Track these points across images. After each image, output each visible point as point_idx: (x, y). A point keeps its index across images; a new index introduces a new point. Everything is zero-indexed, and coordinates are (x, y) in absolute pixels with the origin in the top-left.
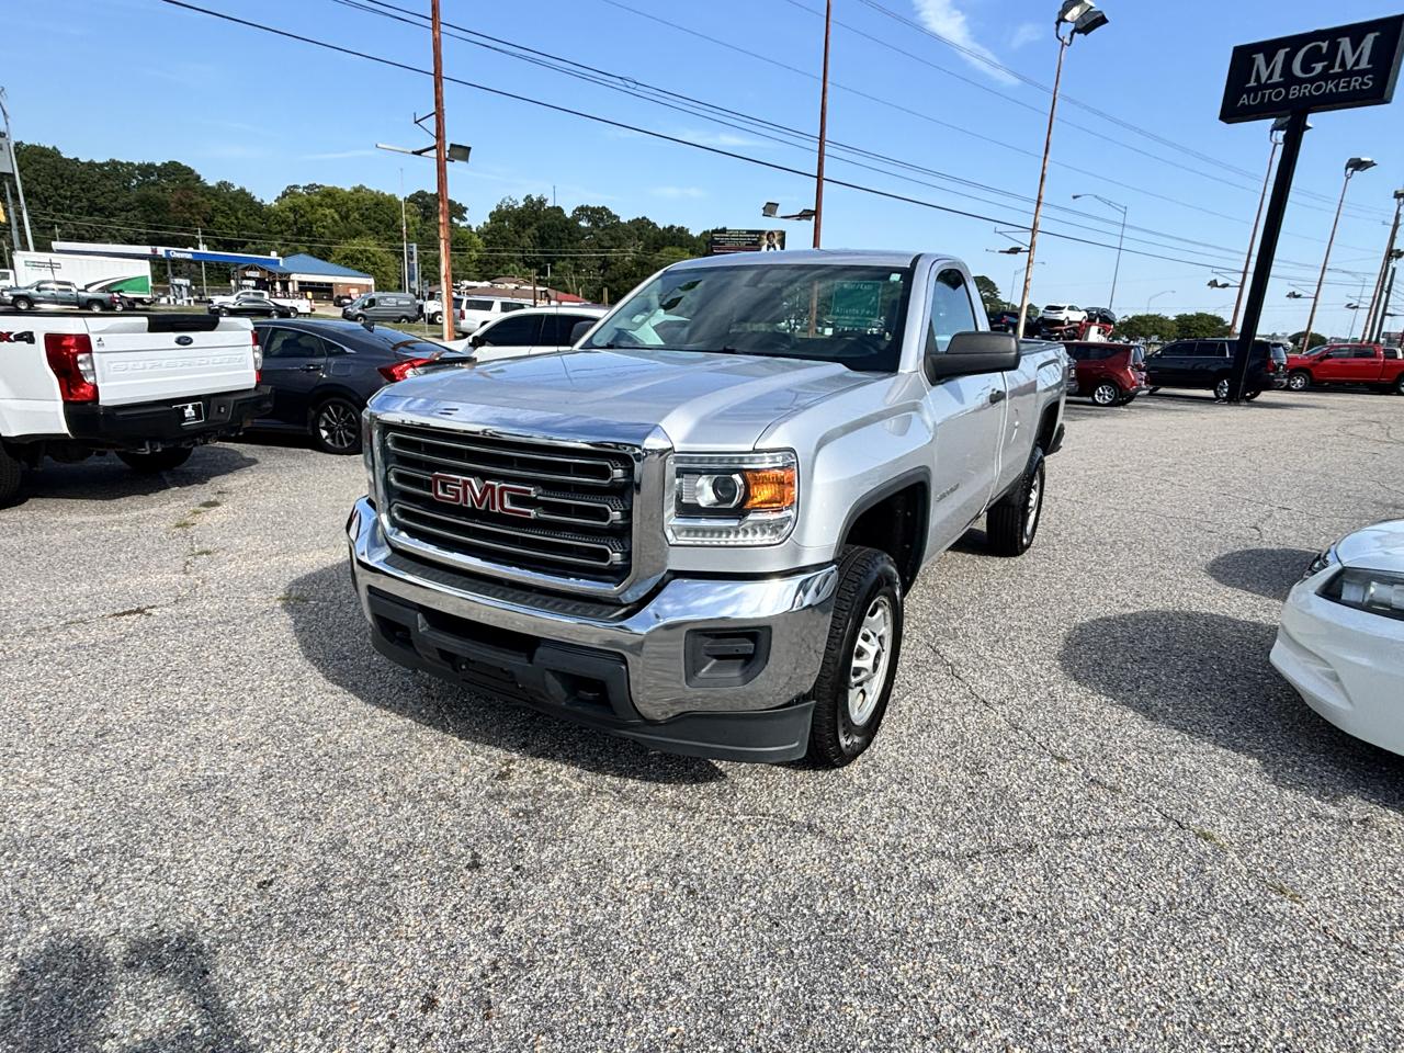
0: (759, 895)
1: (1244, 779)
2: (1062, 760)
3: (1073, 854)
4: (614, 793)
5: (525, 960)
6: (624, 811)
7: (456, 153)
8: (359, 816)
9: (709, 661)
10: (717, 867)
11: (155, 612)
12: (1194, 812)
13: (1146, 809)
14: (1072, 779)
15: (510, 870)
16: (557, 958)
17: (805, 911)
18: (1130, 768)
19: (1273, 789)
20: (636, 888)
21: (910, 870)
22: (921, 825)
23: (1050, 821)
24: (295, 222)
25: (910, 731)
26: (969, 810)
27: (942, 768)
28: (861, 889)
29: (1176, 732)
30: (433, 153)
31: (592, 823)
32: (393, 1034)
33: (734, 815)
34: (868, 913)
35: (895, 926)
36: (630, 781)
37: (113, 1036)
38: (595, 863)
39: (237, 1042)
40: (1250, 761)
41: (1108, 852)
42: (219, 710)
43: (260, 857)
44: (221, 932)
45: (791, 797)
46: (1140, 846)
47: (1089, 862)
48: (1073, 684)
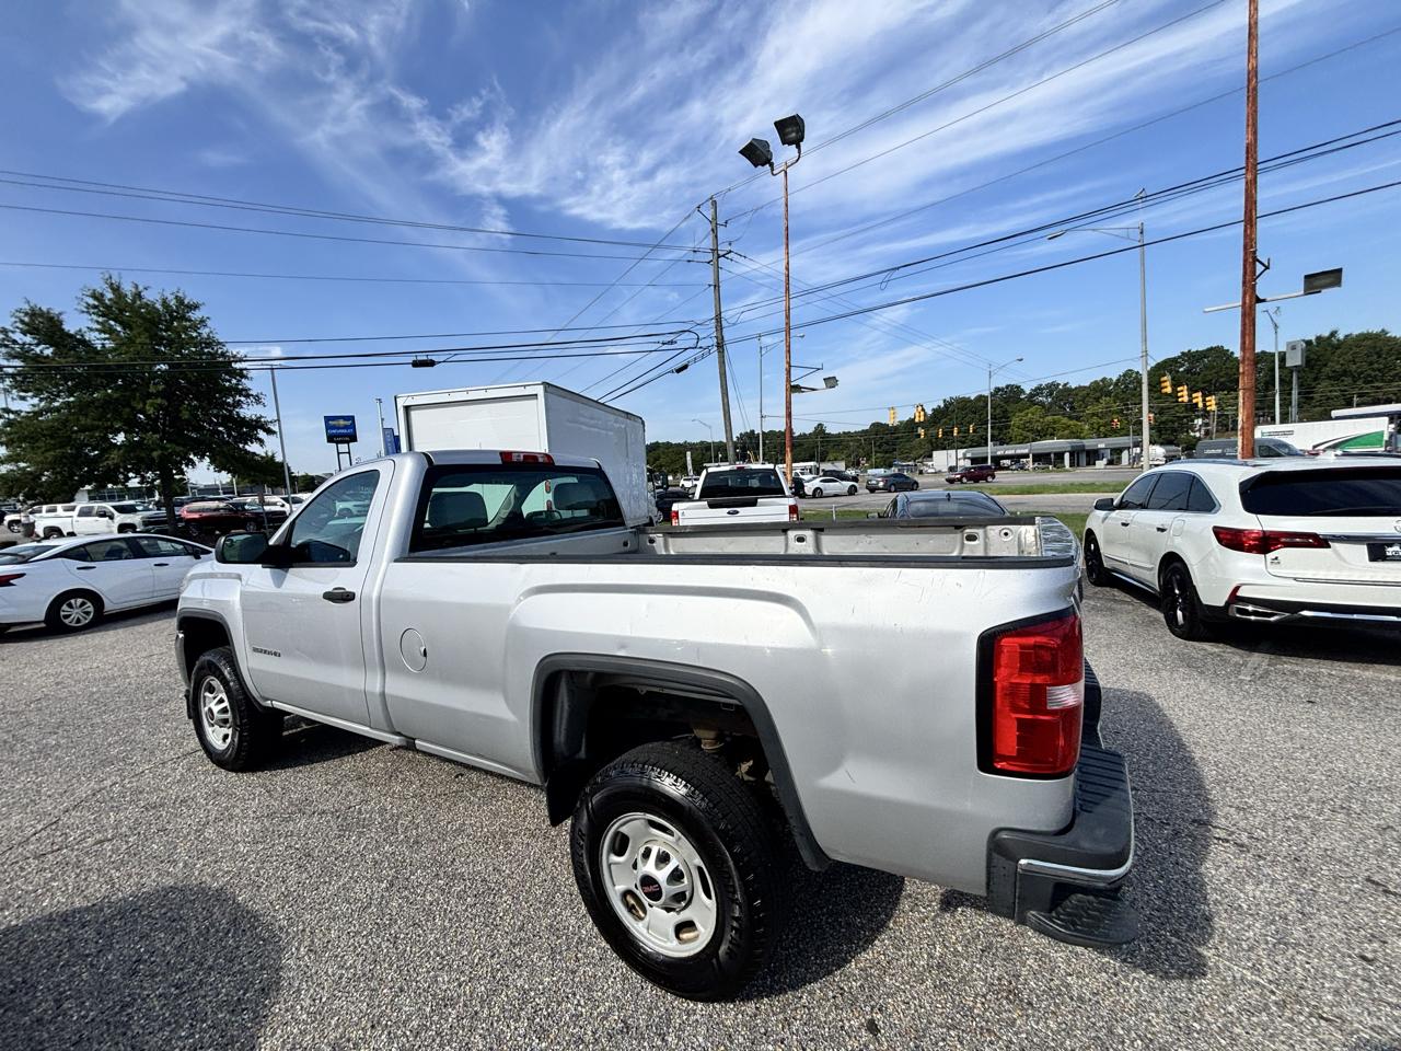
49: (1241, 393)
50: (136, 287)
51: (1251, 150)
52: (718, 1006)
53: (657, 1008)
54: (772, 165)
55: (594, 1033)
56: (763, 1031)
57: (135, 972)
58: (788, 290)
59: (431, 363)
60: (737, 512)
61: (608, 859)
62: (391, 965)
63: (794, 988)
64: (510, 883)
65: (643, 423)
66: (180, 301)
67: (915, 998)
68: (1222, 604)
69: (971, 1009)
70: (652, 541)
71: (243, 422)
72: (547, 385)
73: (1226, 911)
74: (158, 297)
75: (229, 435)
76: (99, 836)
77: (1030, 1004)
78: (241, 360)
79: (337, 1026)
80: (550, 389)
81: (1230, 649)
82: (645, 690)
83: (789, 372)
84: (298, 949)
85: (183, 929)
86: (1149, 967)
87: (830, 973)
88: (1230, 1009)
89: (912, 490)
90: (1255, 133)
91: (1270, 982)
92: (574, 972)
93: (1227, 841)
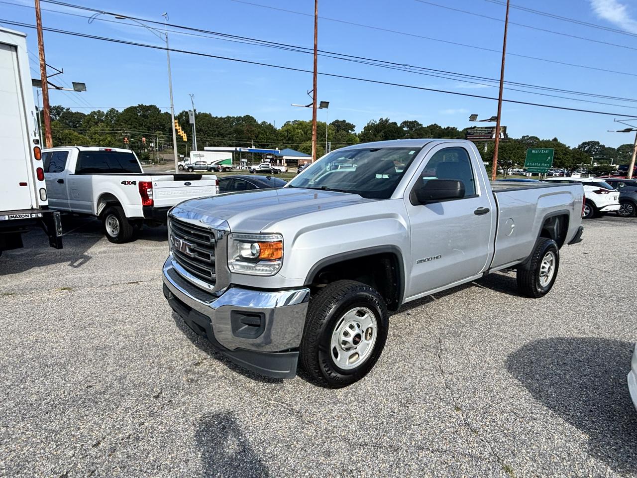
0: (249, 437)
1: (567, 445)
2: (457, 409)
3: (417, 458)
4: (231, 379)
5: (141, 437)
6: (228, 388)
7: (324, 105)
8: (138, 369)
9: (244, 326)
10: (242, 420)
11: (141, 283)
12: (514, 455)
13: (484, 446)
14: (454, 420)
15: (167, 402)
16: (152, 440)
17: (261, 450)
18: (495, 422)
19: (584, 456)
20: (203, 421)
21: (326, 444)
22: (351, 424)
23: (420, 439)
24: (287, 136)
25: (388, 379)
26: (383, 423)
27: (387, 400)
28: (295, 447)
29: (545, 408)
30: (312, 106)
31: (212, 390)
32: (77, 452)
33: (271, 400)
34: (287, 458)
35: (294, 468)
36: (242, 376)
37: (8, 427)
38: (198, 407)
39: (34, 440)
40: (582, 436)
41: (439, 463)
42: (129, 322)
43: (96, 377)
44: (64, 400)
45: (302, 397)
46: (461, 465)
47: (422, 465)
48: (504, 371)
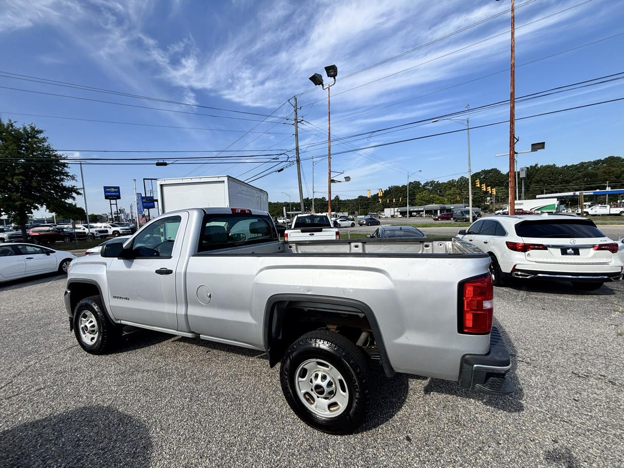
49: (510, 189)
50: (10, 121)
51: (512, 94)
52: (346, 437)
53: (322, 439)
54: (323, 85)
55: (298, 451)
56: (366, 444)
57: (79, 445)
58: (329, 139)
59: (165, 164)
60: (314, 234)
61: (298, 379)
62: (201, 432)
63: (375, 427)
64: (246, 395)
65: (267, 194)
66: (33, 129)
67: (422, 427)
68: (510, 272)
69: (443, 429)
70: (290, 247)
71: (64, 188)
72: (229, 177)
73: (527, 387)
74: (22, 127)
75: (57, 195)
76: (37, 387)
77: (464, 425)
78: (64, 159)
79: (185, 459)
80: (230, 179)
81: (512, 290)
82: (307, 309)
83: (330, 174)
84: (156, 429)
85: (96, 425)
86: (504, 409)
87: (388, 420)
88: (534, 421)
89: (377, 225)
90: (514, 88)
91: (546, 411)
92: (283, 429)
93: (523, 362)
